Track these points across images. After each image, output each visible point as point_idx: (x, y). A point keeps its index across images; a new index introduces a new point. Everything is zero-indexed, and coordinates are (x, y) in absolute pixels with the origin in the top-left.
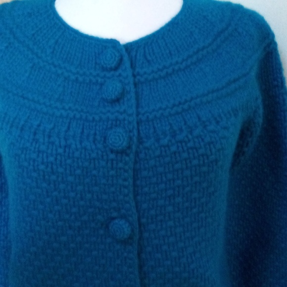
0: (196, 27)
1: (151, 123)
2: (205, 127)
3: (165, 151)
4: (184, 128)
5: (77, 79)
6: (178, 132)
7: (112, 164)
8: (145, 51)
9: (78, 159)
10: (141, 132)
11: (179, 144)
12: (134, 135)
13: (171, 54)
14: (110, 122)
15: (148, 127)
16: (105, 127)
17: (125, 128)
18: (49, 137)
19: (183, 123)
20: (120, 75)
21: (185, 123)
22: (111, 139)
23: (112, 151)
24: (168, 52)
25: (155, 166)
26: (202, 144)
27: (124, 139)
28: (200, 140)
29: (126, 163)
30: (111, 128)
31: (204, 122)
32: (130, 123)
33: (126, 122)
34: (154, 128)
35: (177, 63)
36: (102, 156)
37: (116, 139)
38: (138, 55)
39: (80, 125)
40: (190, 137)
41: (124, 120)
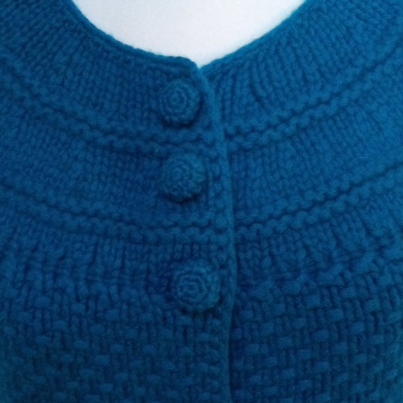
0: (358, 16)
1: (265, 245)
2: (381, 250)
3: (296, 306)
4: (335, 254)
5: (111, 144)
6: (323, 265)
7: (185, 333)
8: (251, 77)
9: (114, 323)
10: (244, 264)
11: (325, 291)
12: (230, 274)
13: (306, 81)
14: (179, 247)
15: (258, 253)
16: (168, 257)
17: (210, 260)
18: (56, 276)
19: (333, 243)
20: (199, 139)
21: (339, 244)
22: (182, 288)
23: (184, 312)
24: (299, 75)
25: (275, 335)
26: (374, 289)
27: (209, 288)
28: (370, 280)
29: (213, 332)
30: (181, 260)
31: (377, 239)
32: (221, 248)
33: (213, 247)
34: (272, 256)
35: (319, 102)
36: (165, 319)
37: (191, 288)
38: (238, 85)
39: (117, 250)
40: (349, 275)
41: (209, 242)
